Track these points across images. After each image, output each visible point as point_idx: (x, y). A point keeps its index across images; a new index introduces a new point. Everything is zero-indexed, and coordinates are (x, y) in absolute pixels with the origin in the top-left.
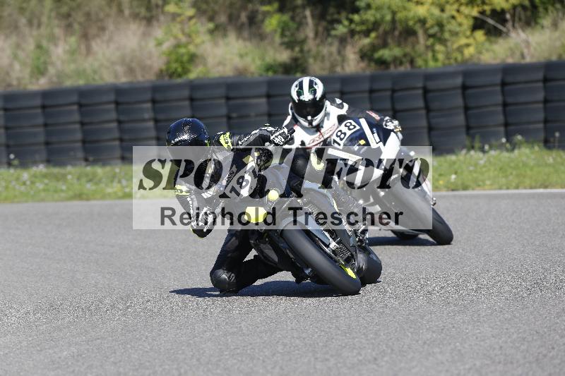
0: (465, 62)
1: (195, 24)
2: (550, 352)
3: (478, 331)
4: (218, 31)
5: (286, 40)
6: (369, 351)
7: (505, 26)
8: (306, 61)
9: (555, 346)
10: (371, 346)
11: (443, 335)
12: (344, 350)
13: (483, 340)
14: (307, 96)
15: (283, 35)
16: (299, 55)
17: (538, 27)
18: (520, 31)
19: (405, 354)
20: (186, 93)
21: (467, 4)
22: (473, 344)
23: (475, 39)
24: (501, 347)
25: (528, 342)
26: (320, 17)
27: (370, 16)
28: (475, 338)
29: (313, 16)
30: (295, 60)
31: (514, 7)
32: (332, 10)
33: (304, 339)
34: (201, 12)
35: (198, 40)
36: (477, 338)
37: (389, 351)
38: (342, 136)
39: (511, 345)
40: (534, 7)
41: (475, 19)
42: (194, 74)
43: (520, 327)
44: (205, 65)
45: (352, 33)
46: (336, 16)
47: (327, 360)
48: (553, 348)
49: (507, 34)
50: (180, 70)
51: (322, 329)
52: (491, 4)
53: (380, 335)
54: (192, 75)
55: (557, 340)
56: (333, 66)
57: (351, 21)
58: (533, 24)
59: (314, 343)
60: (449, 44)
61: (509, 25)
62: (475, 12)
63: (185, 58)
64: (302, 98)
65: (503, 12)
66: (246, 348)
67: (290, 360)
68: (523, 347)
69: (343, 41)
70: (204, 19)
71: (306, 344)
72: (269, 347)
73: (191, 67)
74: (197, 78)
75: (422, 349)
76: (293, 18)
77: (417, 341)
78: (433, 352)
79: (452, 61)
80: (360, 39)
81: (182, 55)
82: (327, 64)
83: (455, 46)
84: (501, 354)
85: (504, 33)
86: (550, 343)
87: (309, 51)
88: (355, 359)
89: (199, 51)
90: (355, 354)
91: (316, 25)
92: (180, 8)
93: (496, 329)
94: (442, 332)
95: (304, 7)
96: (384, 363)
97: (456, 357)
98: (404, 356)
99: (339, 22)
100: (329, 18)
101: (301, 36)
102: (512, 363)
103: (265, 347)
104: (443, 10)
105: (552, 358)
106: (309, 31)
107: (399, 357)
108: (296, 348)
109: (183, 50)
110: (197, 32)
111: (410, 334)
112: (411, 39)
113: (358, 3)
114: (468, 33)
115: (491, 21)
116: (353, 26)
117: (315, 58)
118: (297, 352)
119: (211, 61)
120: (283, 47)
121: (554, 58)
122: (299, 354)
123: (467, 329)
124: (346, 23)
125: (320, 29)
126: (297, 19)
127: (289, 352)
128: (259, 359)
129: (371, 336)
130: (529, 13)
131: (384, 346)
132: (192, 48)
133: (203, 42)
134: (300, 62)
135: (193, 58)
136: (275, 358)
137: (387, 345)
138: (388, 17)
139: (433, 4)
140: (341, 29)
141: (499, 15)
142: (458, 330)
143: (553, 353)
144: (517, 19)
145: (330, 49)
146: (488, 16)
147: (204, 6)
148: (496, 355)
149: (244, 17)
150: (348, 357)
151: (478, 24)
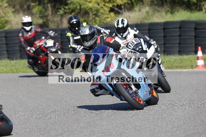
0: (107, 24)
1: (7, 9)
2: (126, 131)
3: (101, 123)
4: (16, 12)
5: (41, 15)
6: (60, 131)
7: (121, 11)
8: (48, 23)
9: (128, 129)
10: (61, 129)
11: (88, 125)
12: (51, 130)
13: (102, 127)
14: (120, 26)
15: (40, 14)
16: (46, 21)
17: (134, 11)
18: (127, 12)
19: (73, 132)
20: (4, 35)
21: (108, 2)
22: (98, 128)
23: (110, 15)
24: (109, 129)
25: (119, 127)
26: (54, 7)
27: (71, 6)
28: (100, 125)
29: (51, 7)
30: (44, 23)
31: (125, 4)
32: (58, 4)
33: (37, 126)
34: (10, 5)
35: (8, 15)
36: (100, 126)
37: (68, 131)
38: (133, 44)
39: (112, 128)
40: (132, 3)
41: (111, 8)
42: (7, 28)
43: (117, 122)
44: (11, 24)
45: (65, 13)
46: (59, 7)
47: (44, 134)
48: (127, 130)
49: (122, 14)
50: (2, 26)
51: (45, 123)
52: (117, 3)
53: (65, 125)
54: (6, 28)
55: (129, 126)
56: (58, 25)
57: (65, 9)
58: (132, 10)
59: (41, 128)
60: (101, 17)
61: (123, 10)
62: (111, 5)
63: (4, 22)
64: (118, 26)
65: (121, 5)
66: (15, 130)
67: (31, 134)
68: (116, 129)
69: (62, 16)
70: (11, 8)
71: (37, 129)
72: (24, 129)
73: (6, 25)
74: (8, 29)
75: (80, 130)
76: (43, 8)
77: (79, 127)
78: (84, 131)
79: (102, 23)
80: (68, 15)
81: (3, 21)
82: (56, 24)
83: (103, 18)
84: (108, 132)
85: (121, 13)
86: (126, 127)
87: (49, 20)
88: (55, 134)
89: (9, 19)
90: (55, 132)
91: (52, 10)
92: (2, 3)
93: (108, 122)
94: (88, 124)
95: (48, 3)
96: (65, 135)
97: (92, 133)
98: (73, 133)
99: (60, 9)
100: (57, 7)
101: (47, 14)
102: (111, 135)
103: (22, 130)
104: (98, 5)
105: (127, 133)
106: (50, 12)
107: (71, 133)
108: (34, 130)
109: (3, 19)
110: (8, 12)
111: (76, 125)
112: (87, 15)
113: (67, 1)
114: (108, 13)
115: (116, 9)
116: (65, 11)
117: (52, 22)
118: (34, 131)
119: (13, 23)
120: (40, 18)
121: (139, 22)
122: (34, 132)
123: (97, 122)
124: (63, 9)
125: (54, 11)
126: (45, 8)
127: (31, 131)
128: (19, 134)
129: (62, 125)
130: (130, 6)
131: (66, 129)
132: (6, 18)
133: (10, 16)
134: (46, 24)
135: (7, 22)
136: (25, 133)
137: (67, 128)
138: (78, 7)
139: (95, 2)
140: (61, 12)
141: (119, 7)
142: (94, 123)
143: (127, 131)
144: (126, 8)
145: (57, 19)
146: (115, 7)
147: (11, 3)
148: (106, 132)
149: (25, 7)
150: (52, 133)
151: (112, 10)
